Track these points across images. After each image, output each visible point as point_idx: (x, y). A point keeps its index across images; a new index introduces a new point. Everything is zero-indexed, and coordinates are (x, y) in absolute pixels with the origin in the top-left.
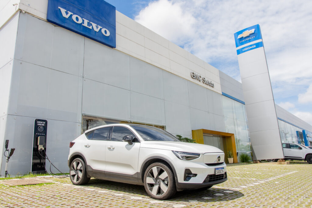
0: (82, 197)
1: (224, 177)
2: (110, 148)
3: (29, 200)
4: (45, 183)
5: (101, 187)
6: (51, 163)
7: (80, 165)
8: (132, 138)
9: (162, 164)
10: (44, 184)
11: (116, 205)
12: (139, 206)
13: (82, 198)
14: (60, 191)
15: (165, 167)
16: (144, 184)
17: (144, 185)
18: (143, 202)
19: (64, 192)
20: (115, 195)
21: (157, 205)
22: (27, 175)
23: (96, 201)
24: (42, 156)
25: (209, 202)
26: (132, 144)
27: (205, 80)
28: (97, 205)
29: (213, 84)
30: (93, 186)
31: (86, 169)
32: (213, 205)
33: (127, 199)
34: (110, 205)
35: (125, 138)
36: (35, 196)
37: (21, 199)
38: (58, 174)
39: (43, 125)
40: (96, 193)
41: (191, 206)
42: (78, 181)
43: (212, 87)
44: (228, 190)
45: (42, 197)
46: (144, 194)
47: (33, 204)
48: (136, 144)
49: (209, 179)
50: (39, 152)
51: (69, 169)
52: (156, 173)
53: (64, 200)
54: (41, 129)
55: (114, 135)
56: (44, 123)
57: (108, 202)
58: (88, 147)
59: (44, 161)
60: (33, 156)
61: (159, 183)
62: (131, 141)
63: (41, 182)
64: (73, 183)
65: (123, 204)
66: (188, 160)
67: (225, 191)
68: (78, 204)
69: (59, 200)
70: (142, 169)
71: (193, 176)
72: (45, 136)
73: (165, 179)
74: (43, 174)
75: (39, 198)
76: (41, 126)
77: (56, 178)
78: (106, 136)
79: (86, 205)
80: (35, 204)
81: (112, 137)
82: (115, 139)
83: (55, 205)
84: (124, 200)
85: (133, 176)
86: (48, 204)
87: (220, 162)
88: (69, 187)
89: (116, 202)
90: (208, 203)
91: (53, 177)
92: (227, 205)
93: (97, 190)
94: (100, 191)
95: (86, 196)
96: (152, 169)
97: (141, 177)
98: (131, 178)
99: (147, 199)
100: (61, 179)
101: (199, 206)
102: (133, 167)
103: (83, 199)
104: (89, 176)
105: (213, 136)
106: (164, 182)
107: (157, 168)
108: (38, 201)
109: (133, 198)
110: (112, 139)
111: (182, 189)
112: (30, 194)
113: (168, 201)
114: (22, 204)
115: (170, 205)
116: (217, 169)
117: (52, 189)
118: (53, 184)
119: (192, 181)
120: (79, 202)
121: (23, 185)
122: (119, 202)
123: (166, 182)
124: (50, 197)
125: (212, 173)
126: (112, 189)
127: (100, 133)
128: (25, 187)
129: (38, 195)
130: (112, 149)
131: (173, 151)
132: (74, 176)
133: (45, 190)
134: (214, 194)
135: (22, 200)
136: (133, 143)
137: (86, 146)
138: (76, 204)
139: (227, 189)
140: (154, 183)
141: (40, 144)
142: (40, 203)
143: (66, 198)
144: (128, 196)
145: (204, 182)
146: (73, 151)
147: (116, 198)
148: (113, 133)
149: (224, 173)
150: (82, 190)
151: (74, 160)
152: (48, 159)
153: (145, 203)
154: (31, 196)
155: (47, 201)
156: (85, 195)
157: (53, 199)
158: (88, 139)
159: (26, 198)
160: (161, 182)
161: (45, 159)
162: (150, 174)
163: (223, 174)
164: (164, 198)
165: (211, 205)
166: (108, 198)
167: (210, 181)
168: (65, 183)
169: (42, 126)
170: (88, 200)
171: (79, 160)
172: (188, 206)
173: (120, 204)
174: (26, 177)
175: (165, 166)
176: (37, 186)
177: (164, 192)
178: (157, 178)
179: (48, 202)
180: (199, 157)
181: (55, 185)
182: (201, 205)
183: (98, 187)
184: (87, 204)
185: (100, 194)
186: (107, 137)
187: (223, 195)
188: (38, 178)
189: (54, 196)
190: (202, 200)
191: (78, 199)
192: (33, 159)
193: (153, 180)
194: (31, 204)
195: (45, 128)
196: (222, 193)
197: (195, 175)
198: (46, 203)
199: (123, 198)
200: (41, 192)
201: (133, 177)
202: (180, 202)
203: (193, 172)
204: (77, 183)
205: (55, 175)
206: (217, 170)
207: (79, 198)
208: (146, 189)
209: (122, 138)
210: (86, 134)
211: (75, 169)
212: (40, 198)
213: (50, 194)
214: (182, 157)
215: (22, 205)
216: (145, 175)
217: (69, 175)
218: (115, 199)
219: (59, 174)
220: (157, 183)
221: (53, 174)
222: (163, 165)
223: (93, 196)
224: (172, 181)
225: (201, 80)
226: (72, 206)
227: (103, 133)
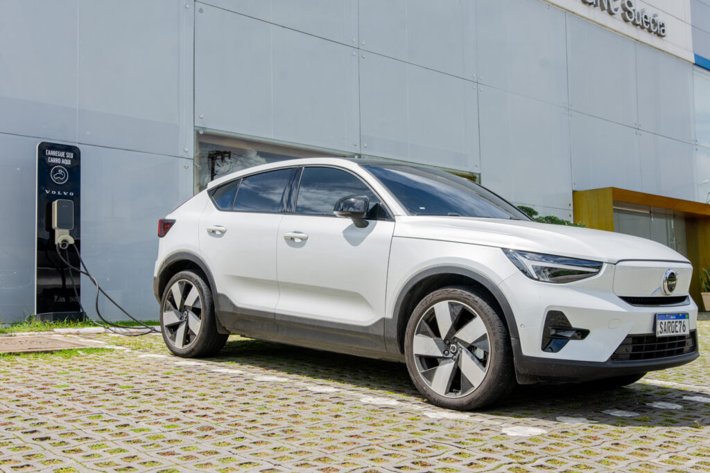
0: (204, 392)
1: (686, 348)
2: (292, 239)
3: (34, 395)
4: (81, 349)
5: (261, 367)
6: (99, 288)
7: (194, 293)
8: (367, 204)
9: (468, 293)
10: (79, 352)
11: (313, 419)
12: (391, 425)
13: (204, 395)
14: (131, 374)
15: (477, 302)
16: (406, 358)
17: (407, 363)
18: (403, 415)
19: (143, 376)
20: (309, 388)
21: (448, 424)
22: (21, 324)
23: (247, 405)
24: (69, 264)
25: (629, 425)
26: (365, 225)
27: (631, 9)
28: (250, 416)
29: (662, 25)
30: (237, 362)
31: (212, 306)
32: (642, 437)
33: (349, 404)
34: (294, 419)
35: (342, 204)
36: (52, 384)
37: (10, 392)
38: (123, 323)
39: (68, 162)
40: (247, 382)
41: (564, 435)
42: (190, 345)
43: (659, 35)
44: (699, 394)
45: (73, 390)
46: (406, 390)
47: (49, 407)
48: (380, 228)
49: (630, 348)
50: (59, 253)
51: (157, 305)
52: (445, 322)
53: (146, 398)
54: (61, 176)
55: (305, 196)
56: (70, 155)
57: (285, 409)
58: (219, 236)
59: (76, 283)
60: (38, 266)
61: (455, 354)
62: (362, 213)
63: (69, 347)
64: (171, 350)
65: (336, 416)
66: (558, 282)
67: (689, 395)
68: (190, 411)
69: (129, 398)
70: (398, 309)
71: (574, 338)
72: (77, 198)
73: (476, 342)
74: (74, 321)
75: (65, 393)
76: (61, 164)
77: (116, 335)
78: (277, 198)
79: (217, 416)
80: (54, 409)
81: (299, 203)
82: (309, 209)
83: (117, 412)
84: (339, 406)
85: (370, 332)
86: (96, 410)
87: (675, 294)
88: (159, 363)
89: (314, 409)
90: (626, 428)
91: (105, 332)
92: (696, 439)
93: (249, 375)
94: (259, 378)
95: (214, 390)
96: (433, 309)
97: (394, 334)
98: (361, 337)
99: (414, 405)
100: (132, 338)
101: (594, 435)
102: (369, 301)
103: (205, 397)
104: (224, 328)
105: (650, 215)
106: (473, 353)
107: (451, 305)
108: (63, 401)
109: (367, 399)
110: (297, 207)
111: (533, 377)
112: (36, 379)
113: (485, 415)
114: (11, 406)
115: (491, 425)
116: (664, 316)
117: (104, 367)
118: (108, 354)
119: (572, 351)
120: (193, 405)
121: (10, 354)
122: (322, 409)
123: (480, 353)
124: (99, 391)
125: (644, 329)
126: (298, 373)
127: (255, 189)
128: (18, 358)
129: (62, 382)
130: (297, 240)
131: (505, 251)
132: (174, 328)
133: (82, 368)
134: (648, 404)
135: (13, 397)
136: (371, 222)
137: (213, 232)
138: (184, 412)
139: (698, 391)
140: (441, 355)
141: (60, 226)
142: (70, 405)
143: (150, 395)
144: (352, 393)
145: (615, 357)
146: (168, 247)
147: (313, 399)
148: (302, 189)
149: (687, 332)
150: (201, 372)
151: (174, 277)
152: (88, 274)
153: (408, 416)
154: (40, 386)
155: (92, 400)
156: (213, 386)
157: (109, 396)
158: (218, 209)
159: (26, 391)
160: (464, 352)
161: (77, 274)
162: (425, 324)
163: (682, 337)
164: (473, 406)
165: (634, 434)
166: (287, 399)
167: (633, 357)
168: (146, 351)
169: (63, 165)
170: (222, 401)
171: (190, 278)
172: (554, 433)
173: (327, 416)
174: (18, 331)
175: (477, 298)
176: (57, 358)
177: (472, 386)
178: (450, 339)
179: (93, 403)
180: (596, 273)
181: (114, 355)
182: (599, 435)
183: (252, 364)
184: (218, 413)
185: (261, 384)
186: (281, 204)
187: (679, 407)
188: (59, 333)
189: (113, 388)
190: (603, 420)
191: (192, 397)
192: (41, 274)
193: (437, 344)
194: (40, 408)
195: (74, 171)
196: (677, 403)
197: (583, 334)
198: (88, 406)
199: (338, 400)
200: (72, 373)
201: (368, 334)
202: (526, 419)
203: (575, 324)
204: (185, 352)
205: (113, 325)
206: (663, 321)
207: (194, 394)
208: (411, 375)
209: (333, 208)
210: (212, 193)
211: (178, 305)
212: (70, 392)
213: (101, 380)
214: (539, 271)
215: (14, 410)
216: (408, 330)
217: (158, 328)
218: (310, 402)
219: (126, 325)
220: (451, 355)
221: (107, 323)
222: (473, 295)
223: (238, 390)
224: (501, 351)
225: (616, 10)
226: (173, 416)
227: (267, 189)
